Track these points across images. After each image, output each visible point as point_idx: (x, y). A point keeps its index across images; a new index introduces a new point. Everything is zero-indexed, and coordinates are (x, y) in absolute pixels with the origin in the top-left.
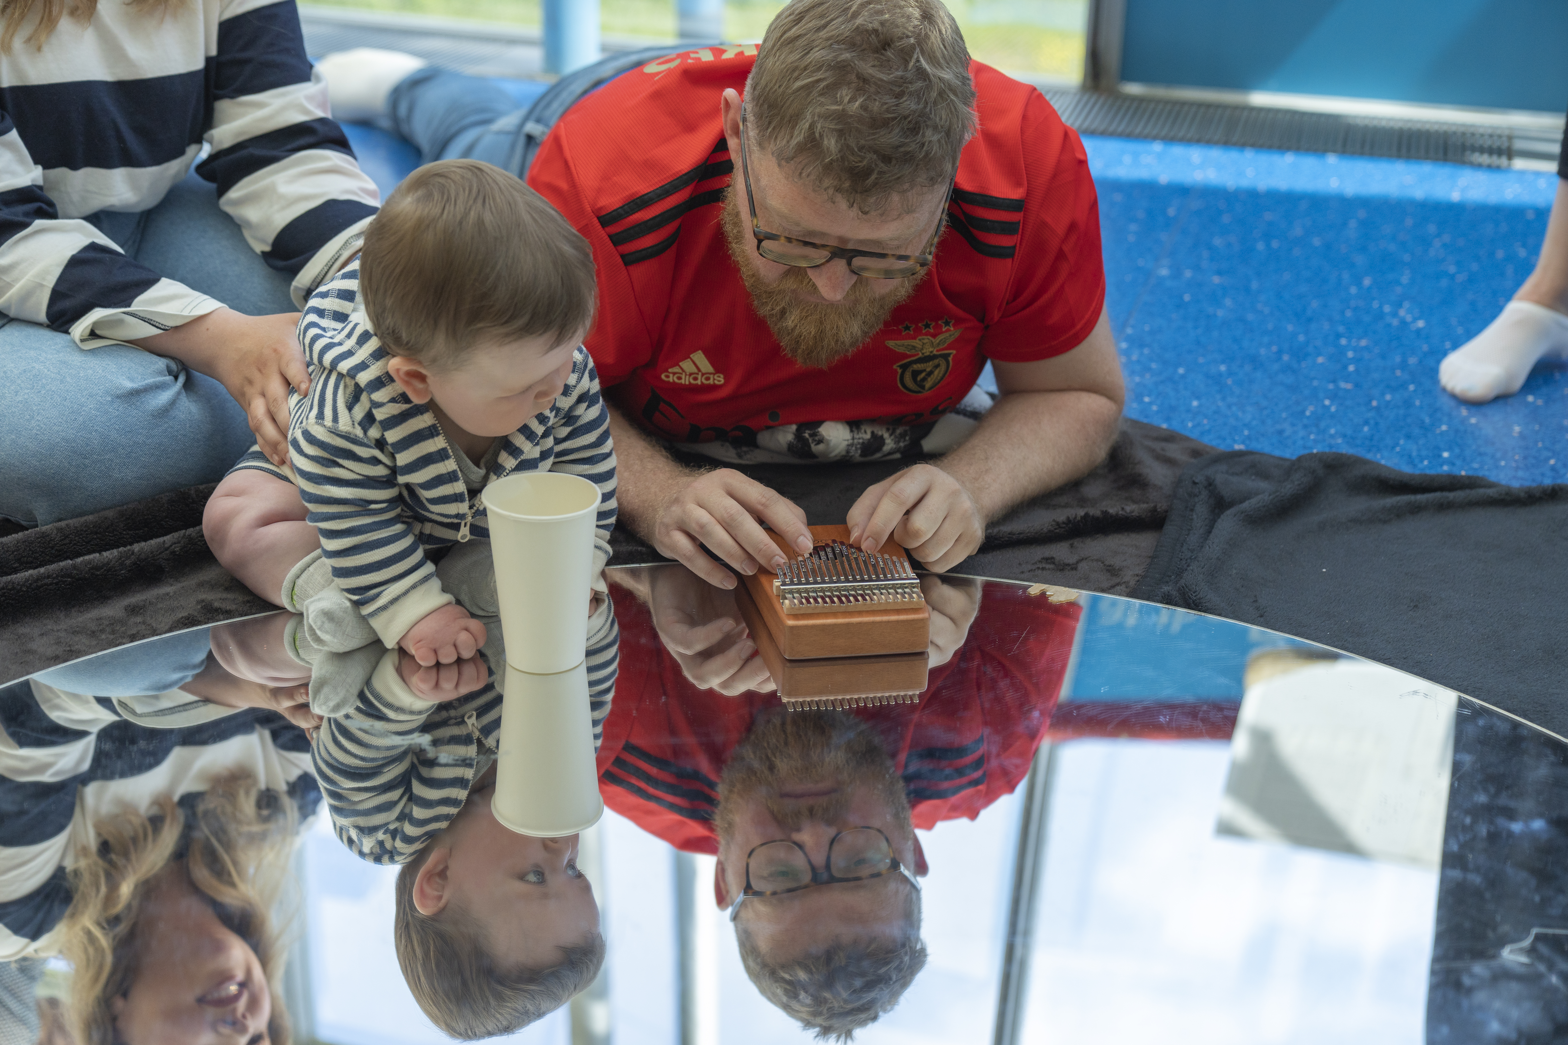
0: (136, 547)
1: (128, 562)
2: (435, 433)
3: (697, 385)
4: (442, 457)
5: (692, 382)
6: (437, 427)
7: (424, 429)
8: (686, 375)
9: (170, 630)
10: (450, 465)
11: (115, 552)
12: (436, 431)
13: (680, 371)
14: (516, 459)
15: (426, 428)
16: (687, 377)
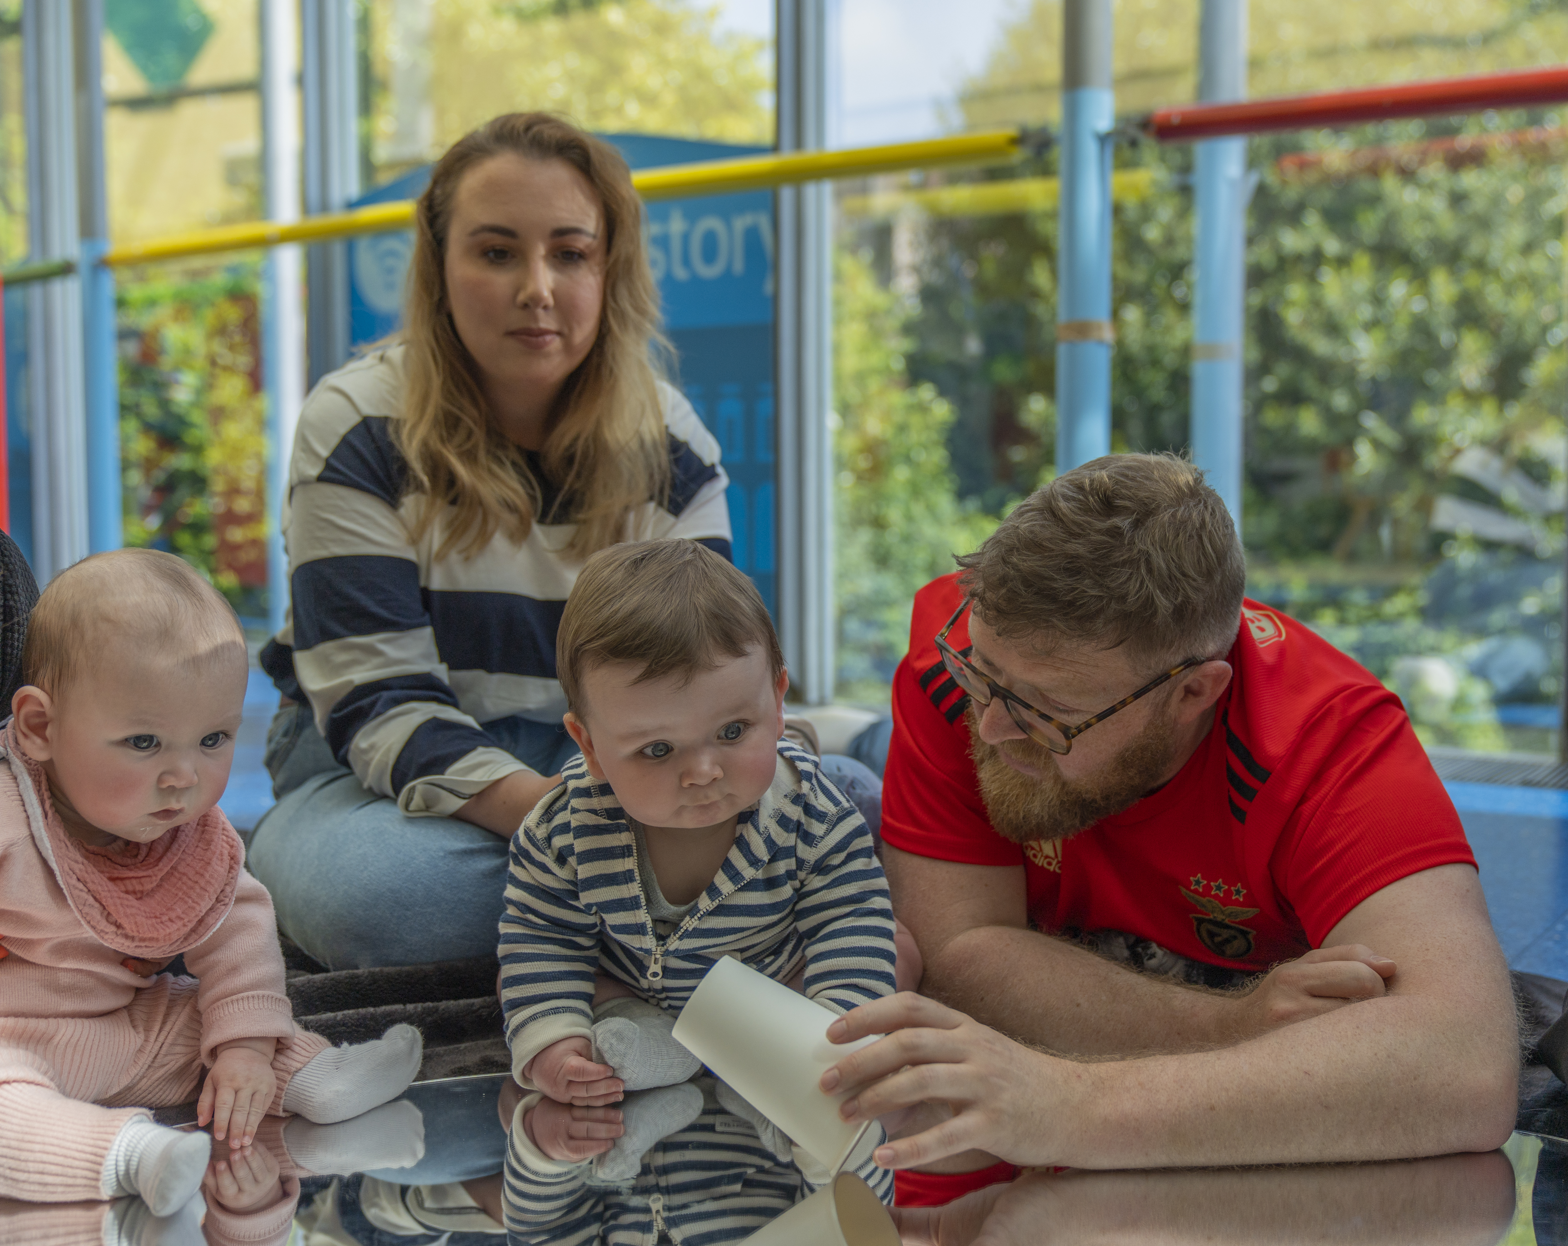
0: (443, 1005)
1: (429, 1019)
2: (627, 854)
3: (1049, 870)
4: (626, 880)
5: (1045, 865)
6: (632, 849)
7: (617, 847)
8: (1042, 856)
9: (447, 1076)
10: (634, 889)
11: (420, 1006)
12: (628, 851)
13: (1038, 849)
14: (713, 901)
15: (619, 847)
16: (1043, 858)
